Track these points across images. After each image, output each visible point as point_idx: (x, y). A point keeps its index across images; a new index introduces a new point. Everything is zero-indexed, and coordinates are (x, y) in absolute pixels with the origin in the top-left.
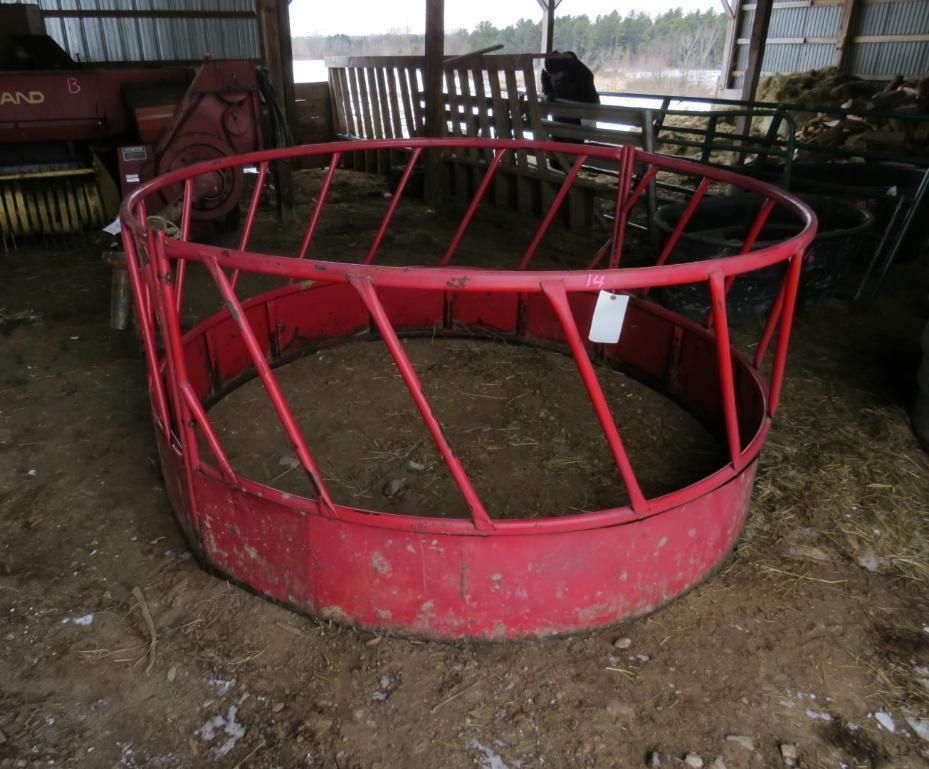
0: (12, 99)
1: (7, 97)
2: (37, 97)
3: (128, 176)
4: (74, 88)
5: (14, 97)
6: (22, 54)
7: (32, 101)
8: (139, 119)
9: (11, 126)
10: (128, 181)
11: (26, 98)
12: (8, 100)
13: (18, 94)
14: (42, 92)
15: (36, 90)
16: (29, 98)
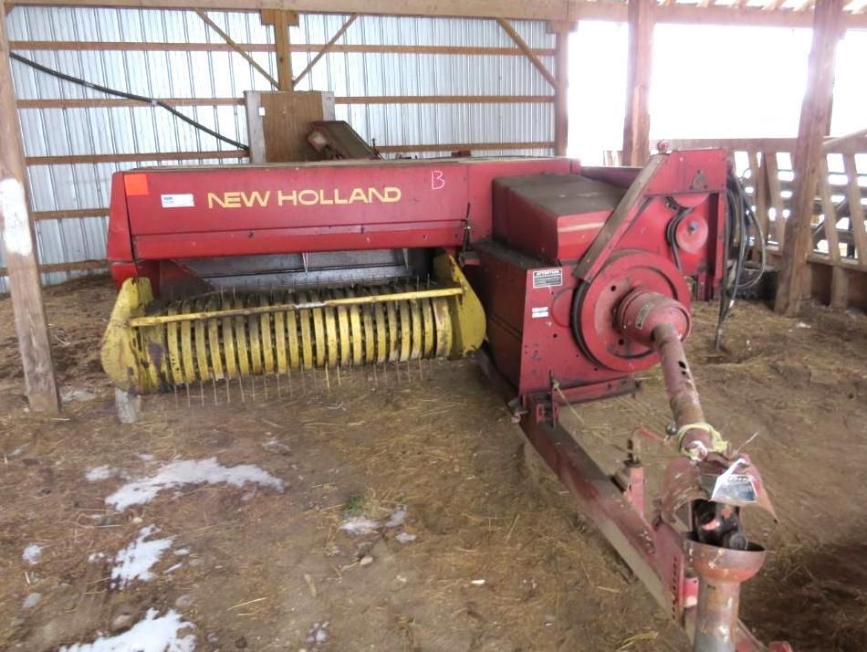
0: (363, 197)
1: (358, 194)
2: (392, 195)
3: (534, 310)
4: (439, 183)
5: (366, 193)
6: (319, 140)
7: (387, 199)
8: (560, 230)
9: (357, 229)
10: (535, 316)
11: (380, 197)
12: (359, 198)
13: (371, 190)
14: (398, 187)
15: (392, 186)
16: (383, 196)
